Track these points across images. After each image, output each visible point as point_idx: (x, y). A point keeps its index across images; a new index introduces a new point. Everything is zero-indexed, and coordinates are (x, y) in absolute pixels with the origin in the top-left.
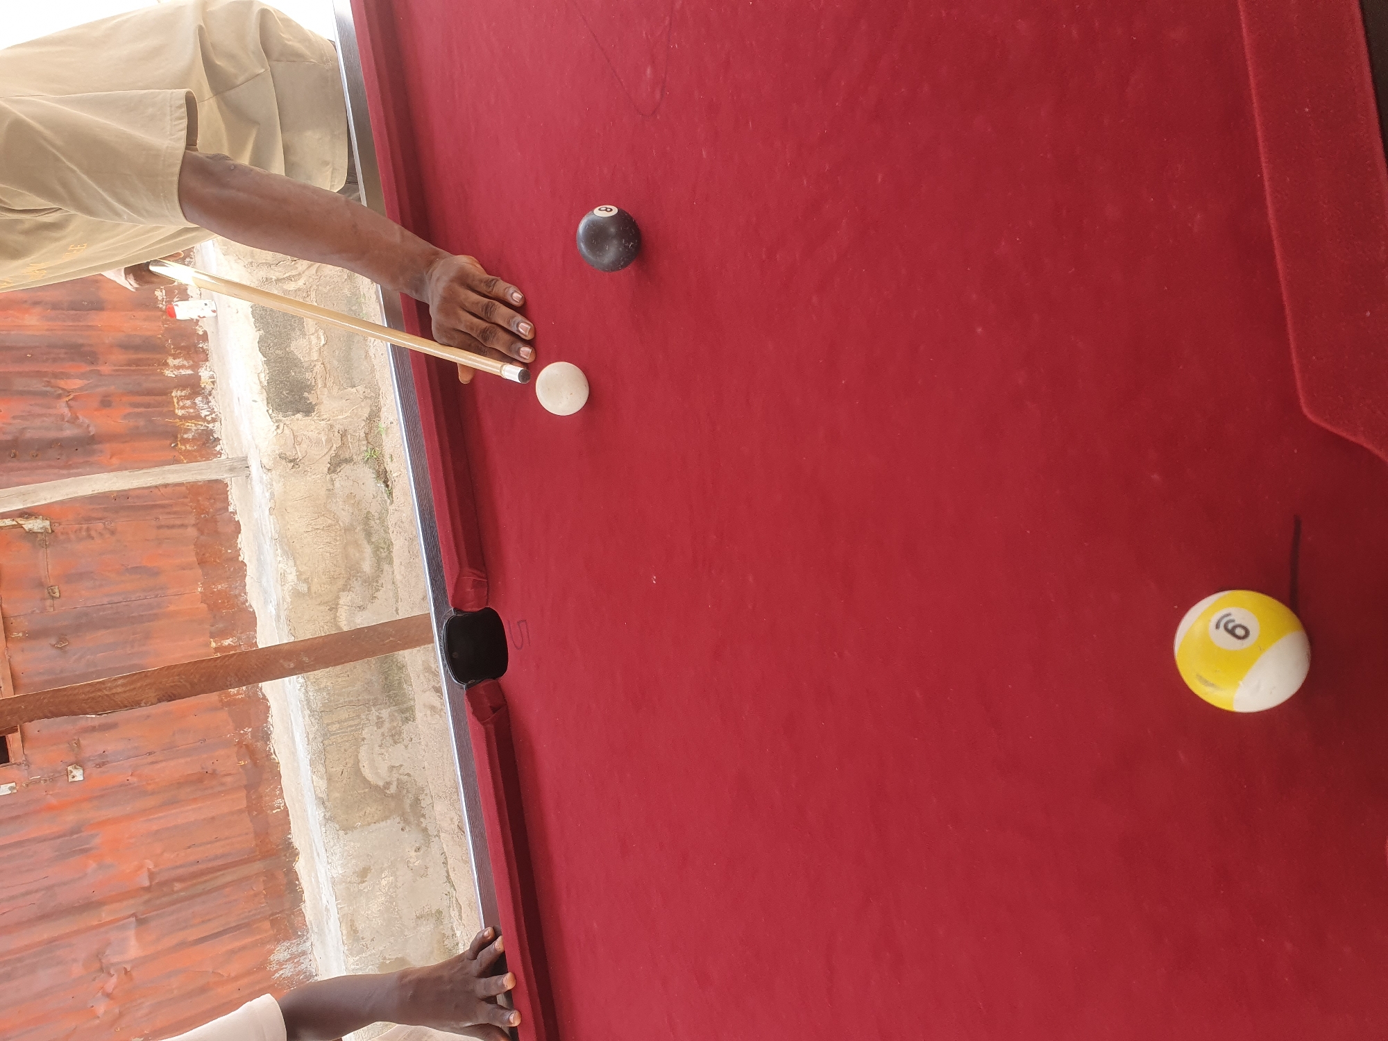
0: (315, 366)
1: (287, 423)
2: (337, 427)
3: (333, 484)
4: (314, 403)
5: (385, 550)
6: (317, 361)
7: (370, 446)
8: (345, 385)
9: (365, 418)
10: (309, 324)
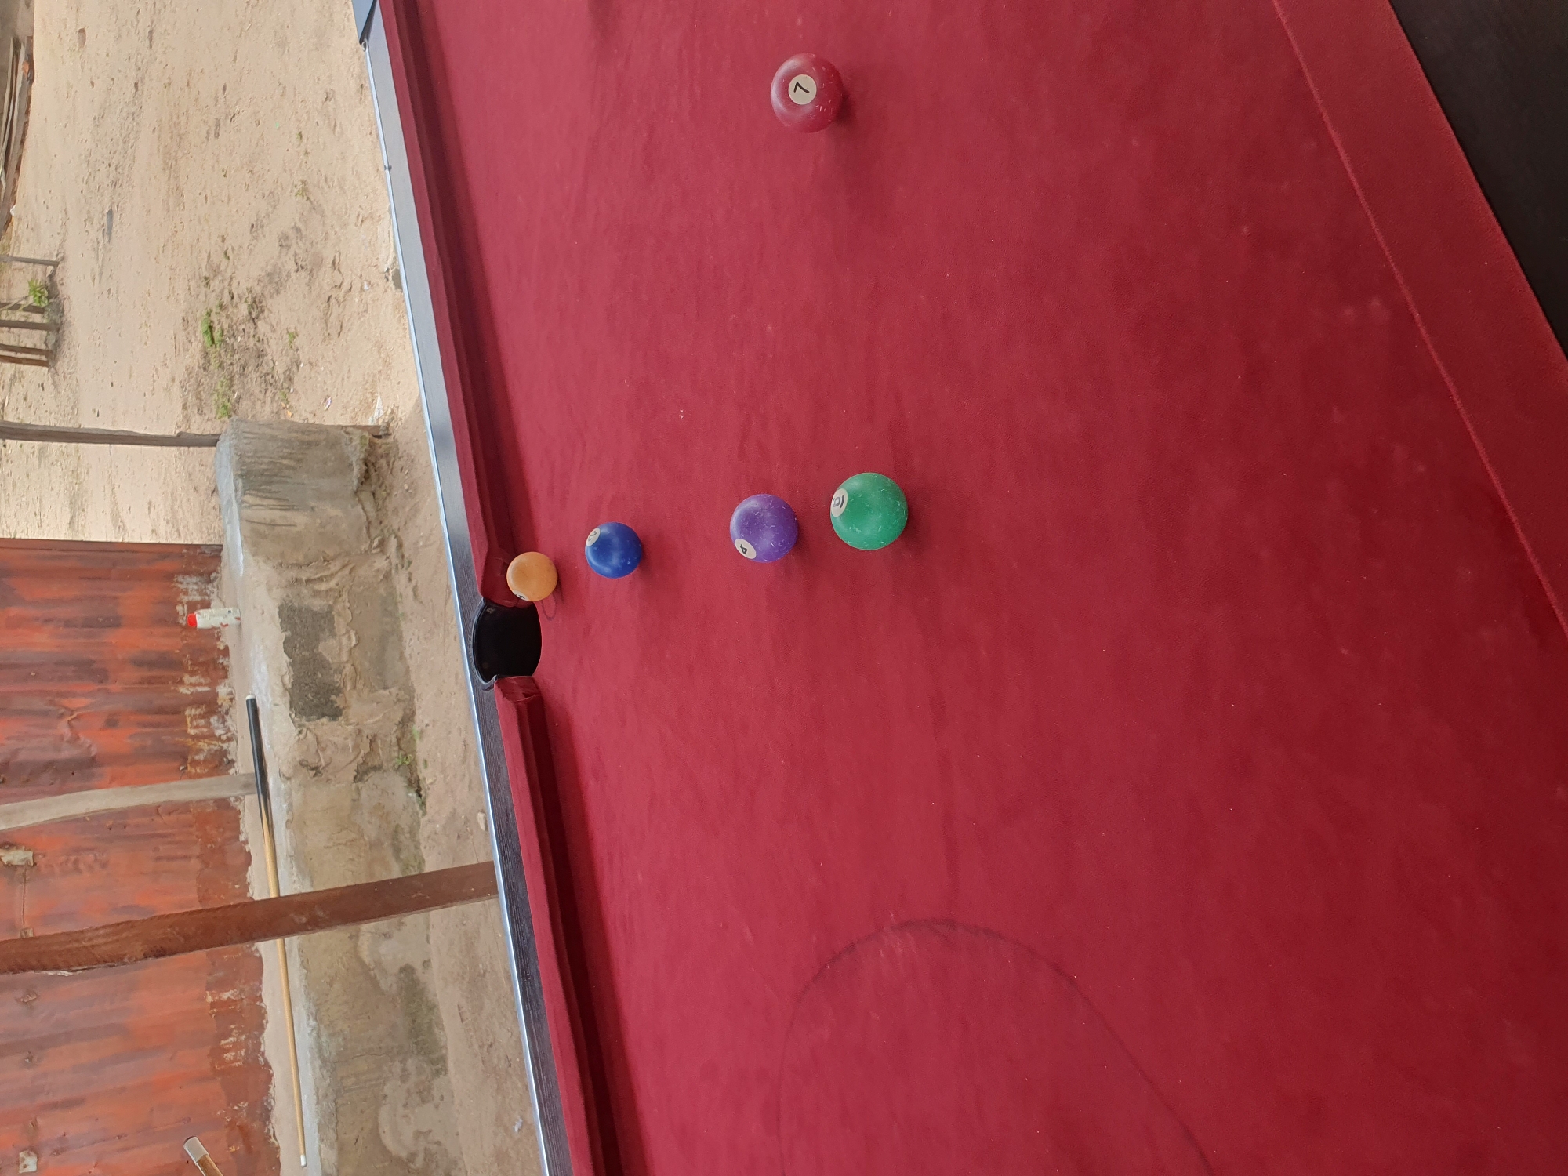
0: (344, 667)
1: (311, 727)
2: (366, 732)
3: (359, 794)
4: (341, 707)
6: (347, 662)
7: (401, 753)
8: (377, 688)
9: (397, 723)
10: (340, 625)
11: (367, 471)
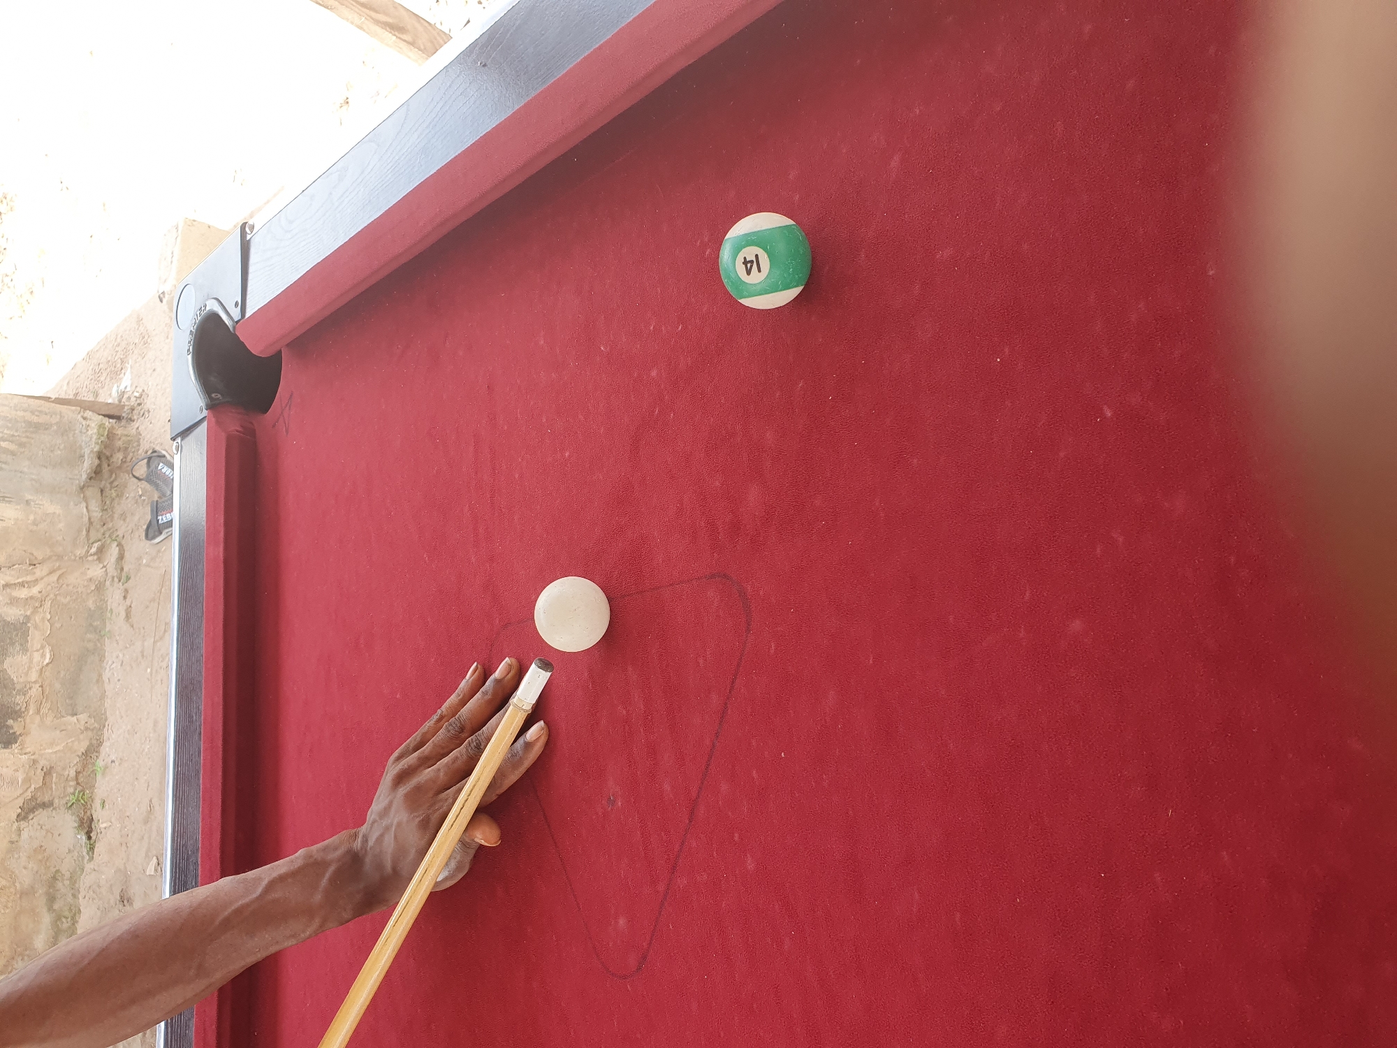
0: (30, 688)
2: (42, 763)
3: (20, 835)
4: (18, 733)
5: (69, 919)
6: (35, 682)
7: (79, 788)
8: (63, 713)
9: (80, 754)
10: (35, 639)
11: (99, 466)
